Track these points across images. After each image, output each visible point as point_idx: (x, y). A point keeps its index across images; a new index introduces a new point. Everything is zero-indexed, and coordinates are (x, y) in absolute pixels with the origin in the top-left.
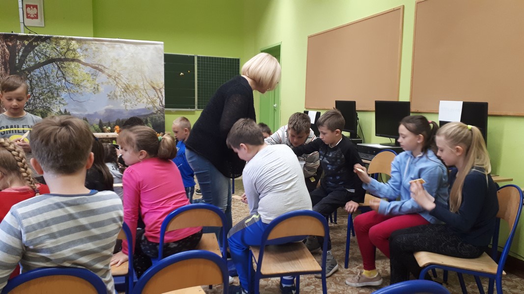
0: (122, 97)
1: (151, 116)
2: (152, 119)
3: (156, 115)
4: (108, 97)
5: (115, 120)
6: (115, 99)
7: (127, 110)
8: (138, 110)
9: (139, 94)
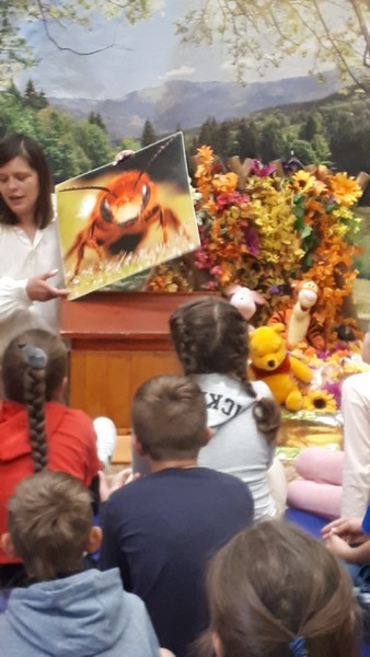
0: (229, 34)
1: (328, 107)
2: (330, 118)
3: (345, 104)
4: (181, 36)
5: (199, 125)
6: (204, 42)
7: (244, 85)
8: (285, 83)
9: (291, 22)
